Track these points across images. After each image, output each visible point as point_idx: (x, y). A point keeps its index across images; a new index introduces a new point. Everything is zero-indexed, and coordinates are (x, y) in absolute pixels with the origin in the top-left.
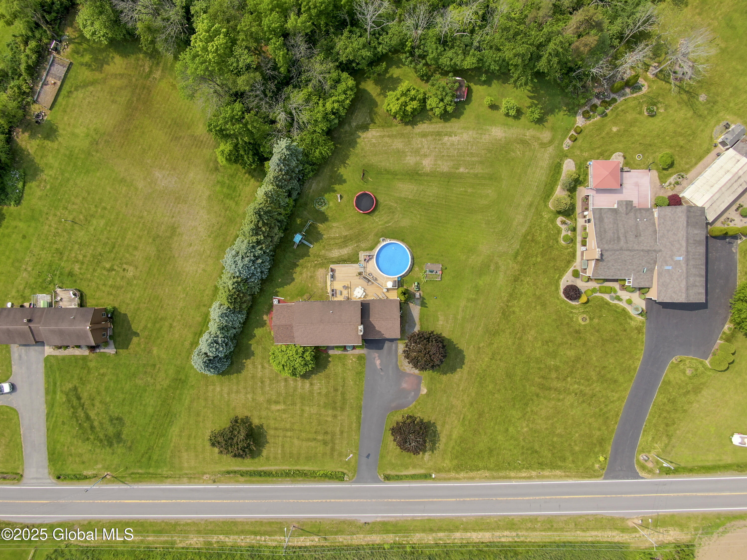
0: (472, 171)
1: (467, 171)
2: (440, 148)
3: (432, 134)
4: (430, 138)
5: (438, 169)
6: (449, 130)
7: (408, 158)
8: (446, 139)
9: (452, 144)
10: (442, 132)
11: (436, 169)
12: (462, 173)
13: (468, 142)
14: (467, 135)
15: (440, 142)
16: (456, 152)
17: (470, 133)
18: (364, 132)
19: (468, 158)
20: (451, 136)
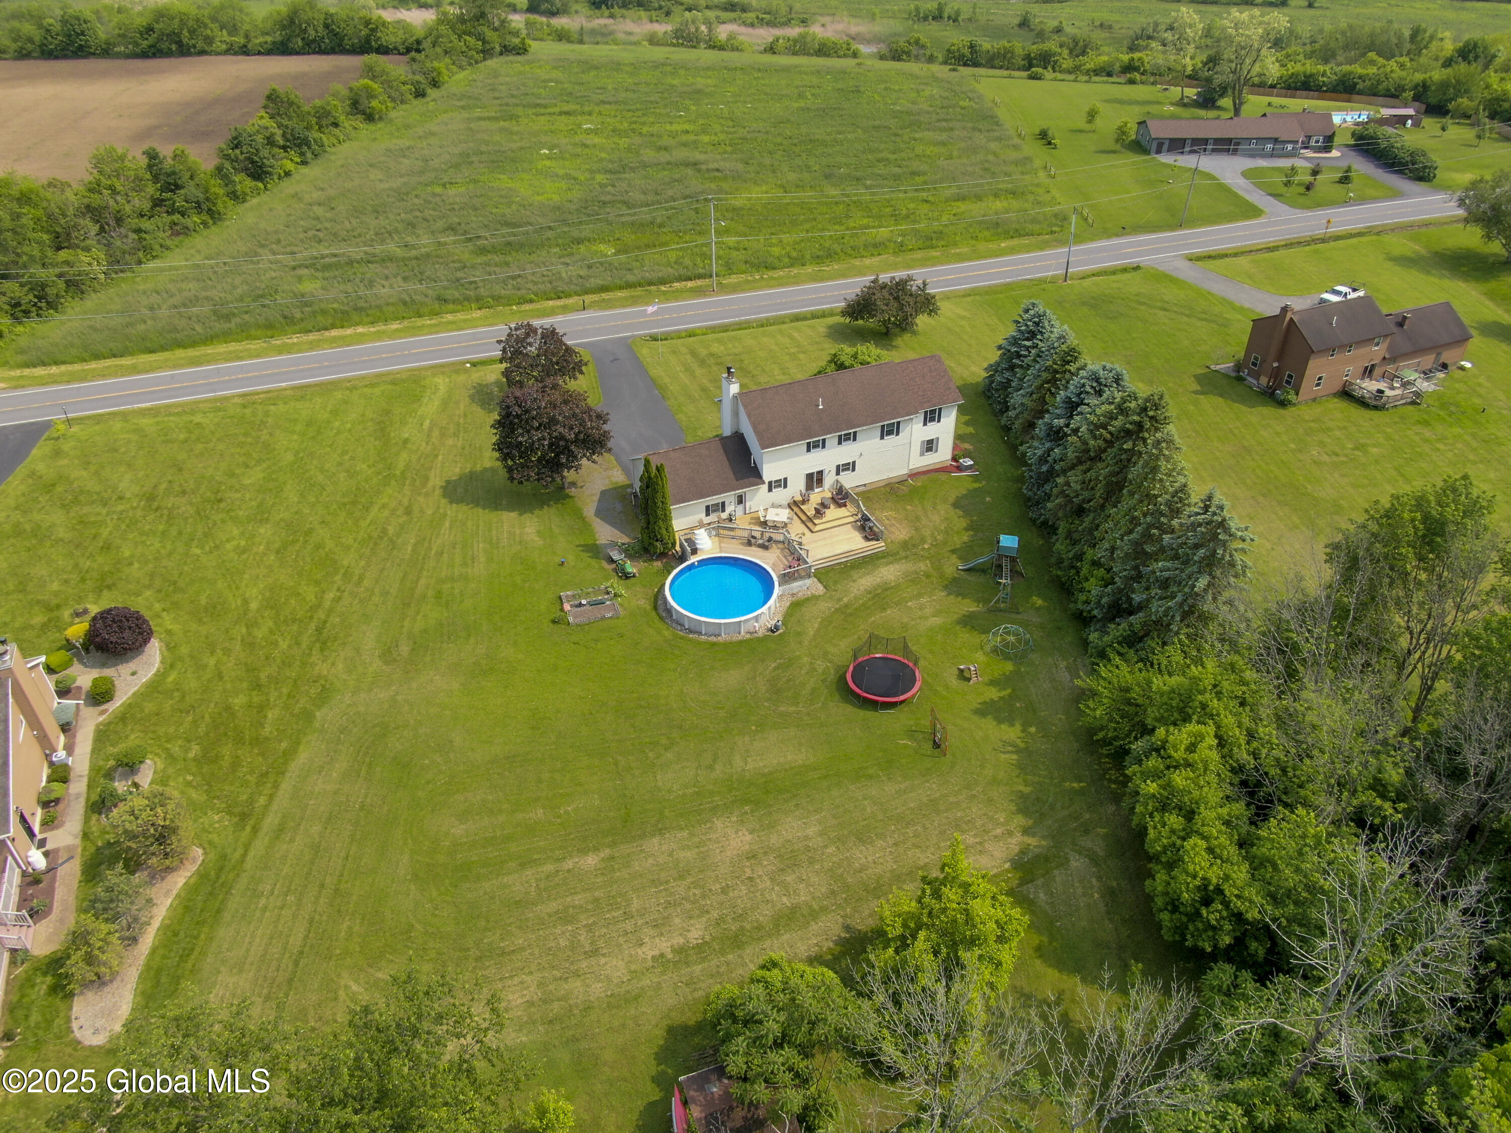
0: (550, 867)
1: (569, 864)
2: (704, 896)
3: (759, 933)
4: (764, 914)
5: (685, 834)
6: (697, 968)
7: (811, 831)
8: (695, 934)
9: (660, 926)
10: (723, 952)
11: (692, 835)
12: (583, 851)
13: (595, 952)
14: (608, 979)
15: (715, 914)
16: (636, 905)
17: (597, 989)
18: (1023, 852)
19: (578, 900)
20: (680, 951)
